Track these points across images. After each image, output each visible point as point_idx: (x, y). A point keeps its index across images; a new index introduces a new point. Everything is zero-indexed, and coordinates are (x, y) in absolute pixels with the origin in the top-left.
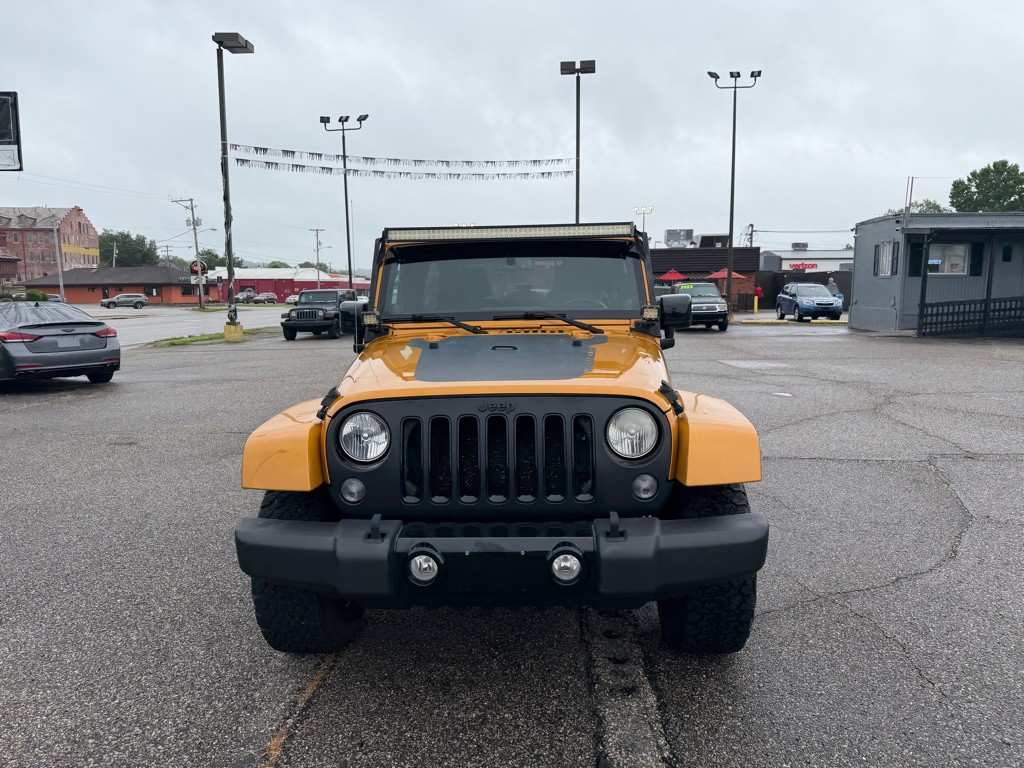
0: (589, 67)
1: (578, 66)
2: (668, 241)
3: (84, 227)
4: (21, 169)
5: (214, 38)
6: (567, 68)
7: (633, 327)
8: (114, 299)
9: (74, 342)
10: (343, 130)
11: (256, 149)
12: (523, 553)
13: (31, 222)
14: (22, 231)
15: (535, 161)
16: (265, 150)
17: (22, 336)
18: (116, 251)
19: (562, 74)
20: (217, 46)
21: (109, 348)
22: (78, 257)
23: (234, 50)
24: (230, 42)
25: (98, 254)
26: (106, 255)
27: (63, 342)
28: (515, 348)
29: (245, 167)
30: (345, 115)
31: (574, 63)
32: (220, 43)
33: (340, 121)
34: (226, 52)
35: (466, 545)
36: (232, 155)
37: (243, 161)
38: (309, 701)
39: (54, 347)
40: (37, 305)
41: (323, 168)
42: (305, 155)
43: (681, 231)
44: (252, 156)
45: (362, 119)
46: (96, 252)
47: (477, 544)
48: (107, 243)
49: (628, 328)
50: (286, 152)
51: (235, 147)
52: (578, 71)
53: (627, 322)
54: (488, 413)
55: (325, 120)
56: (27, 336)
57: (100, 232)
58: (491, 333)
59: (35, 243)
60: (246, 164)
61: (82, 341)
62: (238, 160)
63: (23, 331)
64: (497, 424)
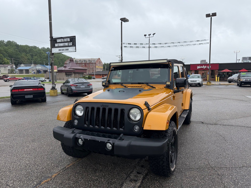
0: (214, 15)
1: (211, 15)
2: (243, 60)
3: (100, 62)
4: (76, 51)
5: (120, 19)
6: (208, 16)
7: (165, 86)
8: (104, 77)
9: (84, 86)
10: (149, 37)
11: (128, 44)
12: (100, 141)
13: (91, 61)
14: (89, 63)
15: (198, 41)
16: (130, 44)
17: (74, 85)
18: (106, 67)
19: (206, 17)
20: (121, 21)
21: (90, 88)
22: (99, 69)
23: (124, 21)
24: (124, 20)
25: (103, 68)
26: (104, 68)
27: (82, 87)
28: (124, 91)
29: (126, 48)
30: (150, 34)
31: (210, 14)
32: (122, 20)
33: (149, 35)
34: (123, 22)
35: (89, 137)
36: (123, 45)
37: (125, 47)
38: (68, 168)
39: (80, 87)
40: (78, 79)
41: (143, 47)
42: (139, 44)
43: (247, 57)
44: (128, 45)
45: (154, 34)
46: (102, 68)
47: (91, 138)
48: (105, 65)
49: (163, 87)
50: (135, 44)
51: (124, 43)
52: (211, 16)
53: (164, 85)
54: (103, 107)
55: (145, 35)
56: (75, 85)
57: (103, 63)
58: (129, 87)
59: (91, 66)
60: (126, 47)
61: (85, 86)
62: (124, 46)
63: (74, 84)
64: (104, 109)
